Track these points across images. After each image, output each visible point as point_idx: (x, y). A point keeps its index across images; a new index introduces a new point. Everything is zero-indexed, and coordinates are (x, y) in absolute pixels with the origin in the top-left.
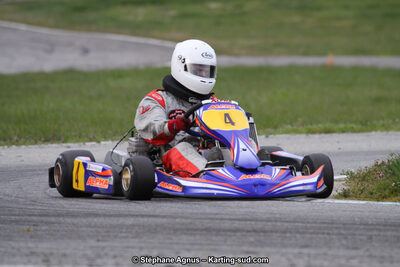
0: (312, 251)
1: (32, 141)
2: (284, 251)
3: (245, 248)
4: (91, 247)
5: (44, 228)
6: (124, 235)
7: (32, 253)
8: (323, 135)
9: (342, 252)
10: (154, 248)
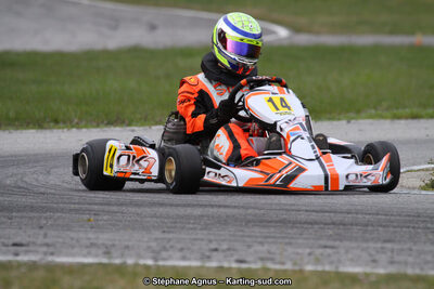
0: (396, 246)
1: (95, 124)
2: (365, 245)
3: (323, 242)
4: (156, 239)
6: (191, 226)
7: (92, 245)
8: (410, 121)
10: (224, 240)
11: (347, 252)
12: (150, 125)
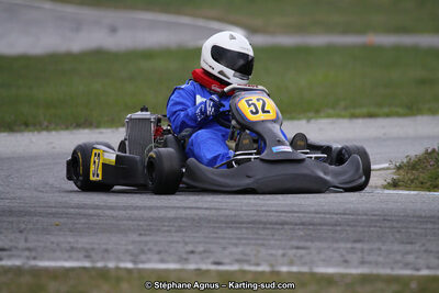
0: (366, 246)
2: (335, 245)
3: (295, 243)
4: (133, 242)
5: (83, 221)
6: (166, 228)
7: (72, 249)
9: (396, 247)
10: (199, 243)
11: (319, 253)
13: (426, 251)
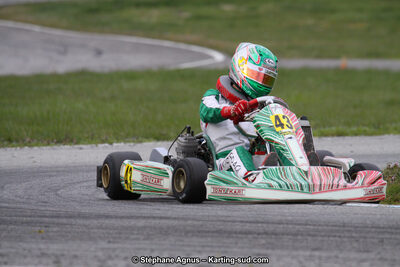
0: (324, 254)
1: (45, 143)
2: (295, 253)
3: (256, 251)
4: (103, 249)
7: (43, 255)
8: (336, 138)
9: (353, 255)
10: (165, 250)
12: (96, 144)
13: (381, 259)
